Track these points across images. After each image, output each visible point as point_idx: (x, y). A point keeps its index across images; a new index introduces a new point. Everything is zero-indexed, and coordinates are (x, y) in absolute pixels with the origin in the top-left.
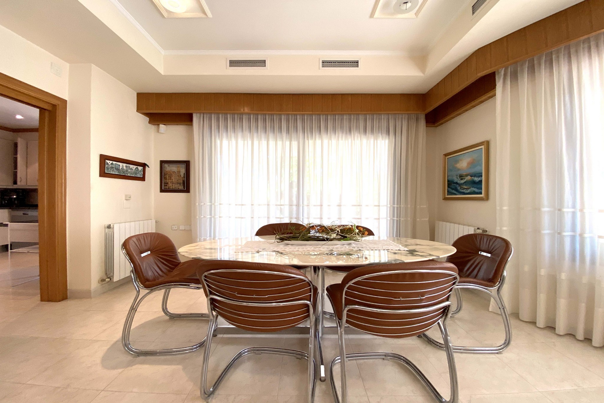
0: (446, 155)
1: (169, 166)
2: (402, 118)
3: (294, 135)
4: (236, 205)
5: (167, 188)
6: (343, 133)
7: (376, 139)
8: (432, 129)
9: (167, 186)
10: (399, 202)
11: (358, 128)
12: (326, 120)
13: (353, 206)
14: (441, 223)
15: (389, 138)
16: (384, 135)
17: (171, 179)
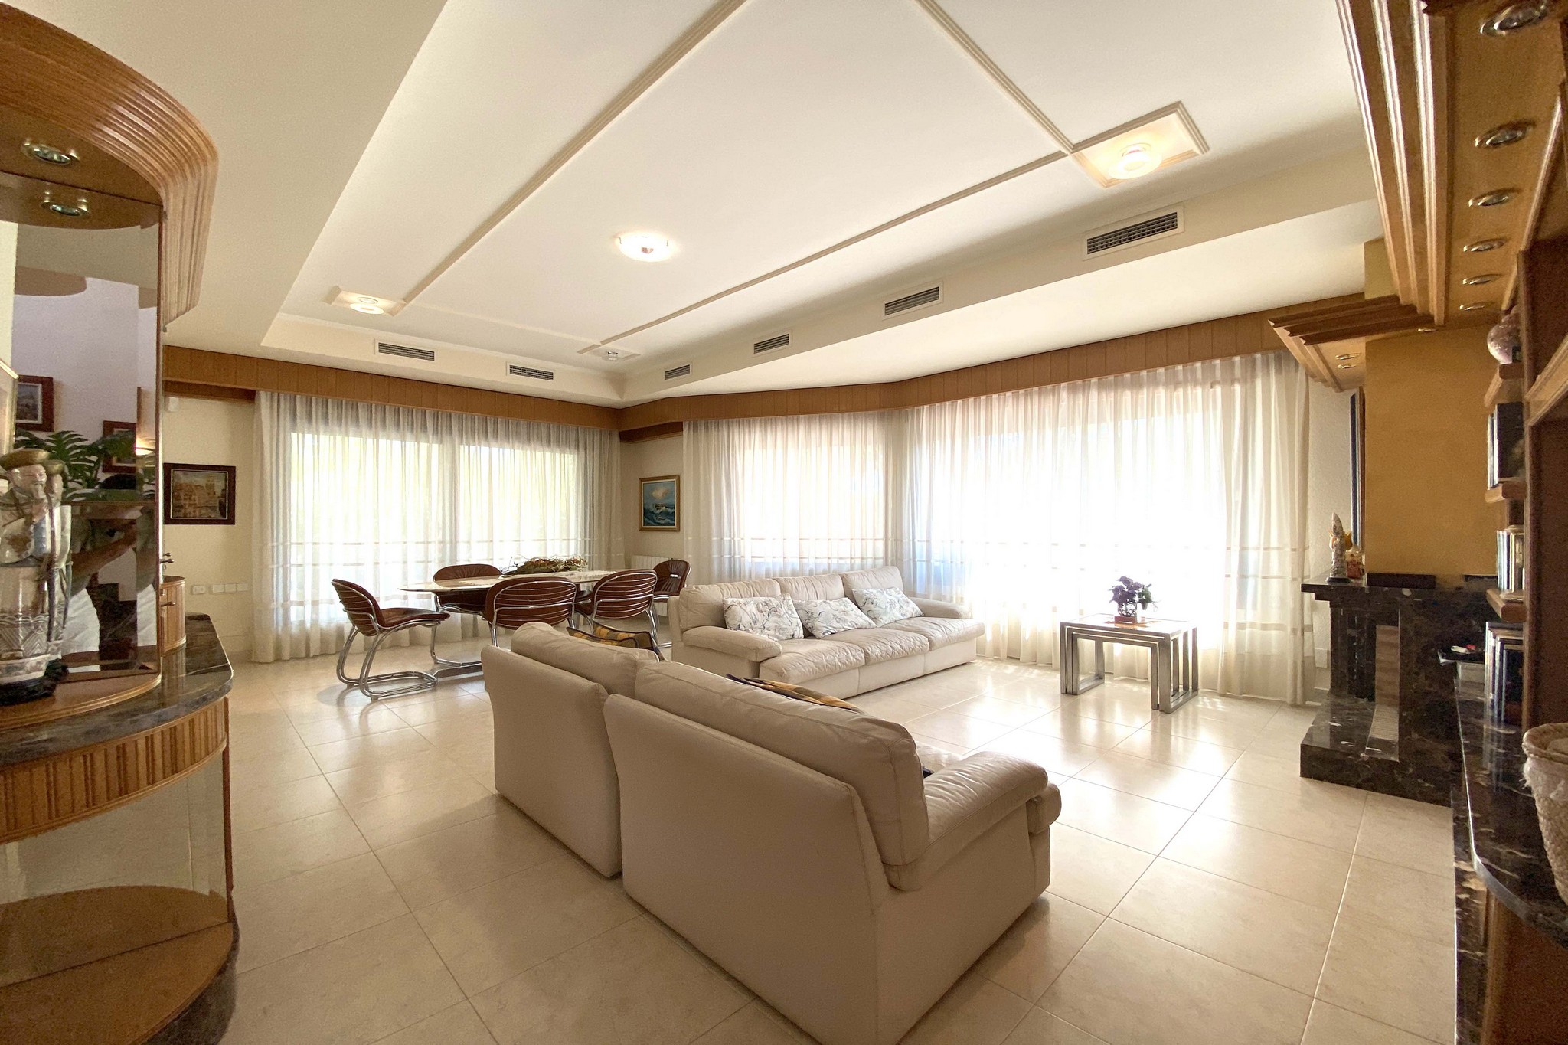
0: (642, 480)
1: (185, 474)
2: (593, 432)
3: (447, 438)
4: (345, 544)
5: (182, 516)
6: (519, 442)
7: (563, 452)
8: (625, 445)
9: (180, 511)
10: (592, 535)
11: (539, 438)
12: (496, 423)
13: (534, 540)
14: (638, 557)
15: (578, 454)
16: (573, 450)
17: (190, 499)
